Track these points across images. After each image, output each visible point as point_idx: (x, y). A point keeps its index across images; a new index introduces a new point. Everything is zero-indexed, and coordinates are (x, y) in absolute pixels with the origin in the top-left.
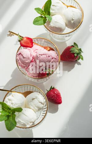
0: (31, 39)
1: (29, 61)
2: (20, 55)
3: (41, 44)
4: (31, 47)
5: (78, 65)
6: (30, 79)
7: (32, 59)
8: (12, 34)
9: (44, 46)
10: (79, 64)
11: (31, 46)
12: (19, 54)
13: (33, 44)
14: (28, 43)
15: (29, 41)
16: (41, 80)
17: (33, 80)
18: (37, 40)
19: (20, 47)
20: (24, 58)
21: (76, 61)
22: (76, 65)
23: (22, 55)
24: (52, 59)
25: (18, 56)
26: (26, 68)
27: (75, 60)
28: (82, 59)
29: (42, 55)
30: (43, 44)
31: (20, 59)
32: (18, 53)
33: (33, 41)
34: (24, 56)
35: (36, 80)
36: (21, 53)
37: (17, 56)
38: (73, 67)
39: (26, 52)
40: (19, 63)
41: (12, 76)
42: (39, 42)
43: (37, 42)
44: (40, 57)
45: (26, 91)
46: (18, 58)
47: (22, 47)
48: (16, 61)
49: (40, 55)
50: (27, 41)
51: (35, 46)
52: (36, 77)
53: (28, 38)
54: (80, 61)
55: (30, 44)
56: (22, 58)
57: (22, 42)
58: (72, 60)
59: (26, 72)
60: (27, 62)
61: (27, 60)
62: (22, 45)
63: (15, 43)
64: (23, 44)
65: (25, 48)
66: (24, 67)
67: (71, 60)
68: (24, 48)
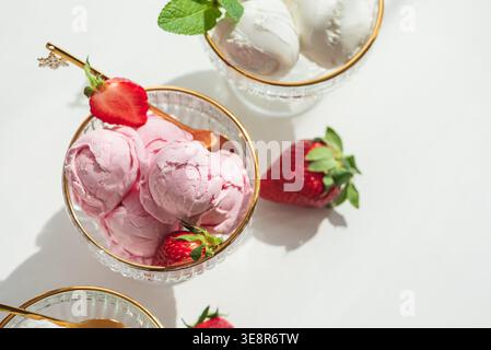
0: (140, 88)
1: (121, 187)
2: (84, 157)
3: (181, 114)
4: (136, 126)
5: (332, 227)
6: (115, 266)
7: (134, 177)
8: (58, 56)
9: (195, 126)
10: (340, 221)
11: (137, 120)
12: (80, 151)
13: (149, 113)
14: (125, 108)
15: (128, 98)
16: (162, 274)
17: (127, 272)
18: (167, 96)
19: (90, 119)
20: (98, 168)
21: (329, 206)
22: (325, 225)
23: (92, 156)
24: (224, 188)
25: (73, 156)
26: (103, 214)
27: (326, 202)
28: (355, 202)
29: (179, 166)
30: (192, 117)
31: (82, 173)
32: (77, 145)
33: (150, 101)
34: (99, 160)
35: (142, 273)
36: (87, 147)
37: (69, 159)
38: (313, 231)
39: (113, 144)
40: (76, 190)
41: (40, 240)
42: (177, 107)
43: (164, 107)
44: (169, 173)
45: (91, 318)
46: (73, 166)
47: (97, 122)
48: (65, 180)
49: (170, 164)
50: (121, 97)
51: (154, 123)
52: (143, 258)
53: (129, 86)
54: (344, 209)
55: (134, 110)
56: (90, 168)
57: (100, 98)
58: (312, 202)
59: (103, 233)
60: (110, 187)
61: (114, 182)
62: (96, 112)
63: (73, 99)
64: (105, 107)
65: (111, 126)
66: (96, 211)
67: (306, 199)
68: (106, 128)
